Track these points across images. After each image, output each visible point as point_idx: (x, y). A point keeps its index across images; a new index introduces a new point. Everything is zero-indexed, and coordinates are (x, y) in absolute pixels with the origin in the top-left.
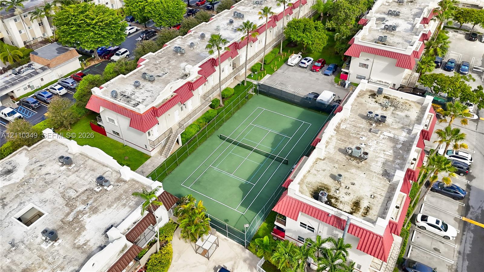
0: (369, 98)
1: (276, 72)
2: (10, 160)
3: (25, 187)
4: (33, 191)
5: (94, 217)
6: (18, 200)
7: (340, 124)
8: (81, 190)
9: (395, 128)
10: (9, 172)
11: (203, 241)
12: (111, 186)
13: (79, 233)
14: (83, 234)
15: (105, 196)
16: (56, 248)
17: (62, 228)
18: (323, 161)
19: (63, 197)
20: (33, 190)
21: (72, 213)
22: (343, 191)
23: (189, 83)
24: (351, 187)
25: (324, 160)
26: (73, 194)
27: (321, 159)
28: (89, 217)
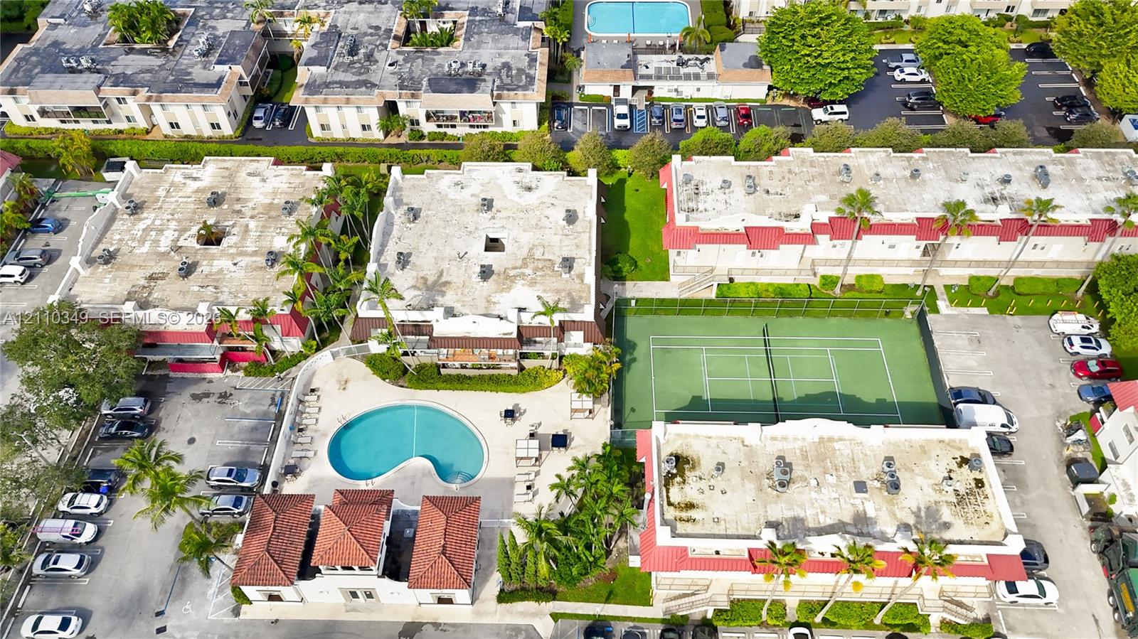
0: (954, 458)
1: (1008, 317)
2: (543, 177)
3: (522, 215)
4: (521, 224)
5: (526, 288)
6: (504, 222)
7: (840, 439)
8: (547, 256)
9: (895, 515)
10: (529, 189)
11: (579, 397)
12: (568, 275)
13: (502, 291)
14: (504, 294)
15: (554, 279)
16: (478, 287)
17: (499, 275)
18: (741, 446)
19: (531, 249)
20: (521, 222)
21: (518, 270)
22: (703, 484)
23: (781, 229)
24: (717, 492)
25: (744, 446)
26: (538, 254)
27: (743, 442)
28: (523, 285)
